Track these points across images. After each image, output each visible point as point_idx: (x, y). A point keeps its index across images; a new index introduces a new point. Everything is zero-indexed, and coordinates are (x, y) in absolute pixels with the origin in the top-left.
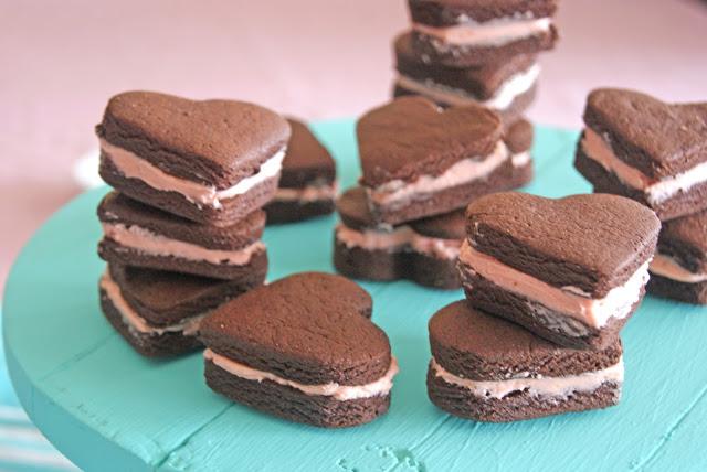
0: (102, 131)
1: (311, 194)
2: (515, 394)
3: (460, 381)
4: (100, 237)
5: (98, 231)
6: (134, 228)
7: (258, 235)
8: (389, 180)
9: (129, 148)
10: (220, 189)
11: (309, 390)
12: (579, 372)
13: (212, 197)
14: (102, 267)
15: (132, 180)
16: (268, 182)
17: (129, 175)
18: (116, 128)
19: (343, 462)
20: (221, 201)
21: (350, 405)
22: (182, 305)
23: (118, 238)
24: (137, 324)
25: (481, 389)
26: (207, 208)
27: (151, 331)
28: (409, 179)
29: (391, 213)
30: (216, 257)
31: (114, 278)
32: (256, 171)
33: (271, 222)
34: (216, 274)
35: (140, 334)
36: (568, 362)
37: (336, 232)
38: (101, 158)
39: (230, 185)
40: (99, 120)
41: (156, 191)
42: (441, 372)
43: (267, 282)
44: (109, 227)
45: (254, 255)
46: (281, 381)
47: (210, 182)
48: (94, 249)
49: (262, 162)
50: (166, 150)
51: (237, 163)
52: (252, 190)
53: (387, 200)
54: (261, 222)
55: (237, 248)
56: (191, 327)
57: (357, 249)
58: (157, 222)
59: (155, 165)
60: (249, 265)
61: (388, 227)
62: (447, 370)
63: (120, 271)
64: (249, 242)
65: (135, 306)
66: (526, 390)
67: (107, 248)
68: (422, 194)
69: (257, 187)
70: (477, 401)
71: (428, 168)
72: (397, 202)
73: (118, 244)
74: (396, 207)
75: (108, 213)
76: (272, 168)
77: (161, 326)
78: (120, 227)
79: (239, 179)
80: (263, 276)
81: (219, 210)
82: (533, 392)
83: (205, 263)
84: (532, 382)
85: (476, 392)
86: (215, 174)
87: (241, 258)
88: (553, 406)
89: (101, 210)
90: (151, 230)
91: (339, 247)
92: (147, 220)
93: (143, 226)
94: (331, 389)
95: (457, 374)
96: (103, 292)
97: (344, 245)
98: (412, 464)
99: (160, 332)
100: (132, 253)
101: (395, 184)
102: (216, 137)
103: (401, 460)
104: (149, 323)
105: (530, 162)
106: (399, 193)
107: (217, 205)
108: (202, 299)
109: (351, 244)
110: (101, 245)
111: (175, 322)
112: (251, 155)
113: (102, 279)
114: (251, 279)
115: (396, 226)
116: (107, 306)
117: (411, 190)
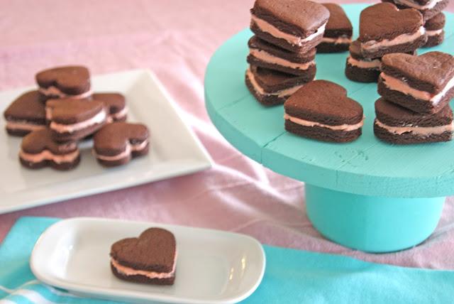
0: (253, 11)
1: (340, 41)
2: (407, 133)
3: (385, 127)
4: (248, 54)
5: (248, 51)
6: (262, 52)
7: (312, 58)
8: (370, 40)
9: (265, 20)
10: (302, 38)
11: (334, 128)
12: (433, 126)
13: (299, 41)
14: (247, 66)
15: (265, 33)
16: (320, 36)
17: (264, 31)
18: (260, 11)
19: (336, 153)
20: (302, 43)
21: (350, 133)
22: (279, 85)
23: (255, 55)
24: (260, 90)
25: (392, 130)
26: (296, 46)
27: (266, 94)
28: (378, 40)
29: (369, 54)
30: (294, 66)
31: (252, 71)
32: (316, 31)
33: (318, 52)
34: (293, 73)
35: (261, 95)
36: (429, 121)
37: (348, 59)
38: (251, 23)
39: (306, 37)
40: (252, 7)
41: (275, 38)
42: (378, 123)
43: (315, 79)
44: (253, 50)
45: (310, 66)
46: (322, 126)
47: (299, 35)
48: (245, 59)
49: (319, 27)
50: (281, 21)
51: (309, 28)
52: (313, 39)
53: (369, 48)
54: (314, 53)
55: (303, 63)
56: (282, 94)
57: (356, 67)
58: (272, 49)
59: (276, 27)
60: (307, 70)
61: (370, 59)
62: (380, 121)
63: (255, 68)
64: (308, 61)
65: (260, 83)
66: (411, 132)
67: (251, 59)
68: (383, 47)
69: (316, 38)
70: (391, 134)
71: (387, 36)
72: (372, 49)
73: (255, 57)
74: (372, 51)
75: (252, 44)
76: (321, 30)
77: (269, 92)
78: (256, 51)
79: (309, 34)
80: (313, 76)
81: (301, 47)
82: (414, 133)
83: (289, 68)
84: (413, 129)
85: (390, 131)
86: (301, 32)
87: (305, 67)
88: (423, 139)
89: (249, 43)
90: (269, 52)
91: (348, 66)
92: (267, 49)
93: (266, 51)
94: (344, 127)
95: (383, 123)
96: (247, 77)
97: (350, 65)
98: (363, 156)
99: (269, 95)
100: (260, 61)
101: (372, 42)
102: (301, 17)
103: (359, 154)
104: (265, 91)
105: (443, 32)
106: (373, 46)
107: (300, 45)
108: (288, 83)
109: (353, 65)
110: (248, 57)
111: (275, 91)
112: (314, 24)
113: (247, 71)
114: (308, 76)
115: (372, 59)
116: (248, 82)
117: (379, 44)
